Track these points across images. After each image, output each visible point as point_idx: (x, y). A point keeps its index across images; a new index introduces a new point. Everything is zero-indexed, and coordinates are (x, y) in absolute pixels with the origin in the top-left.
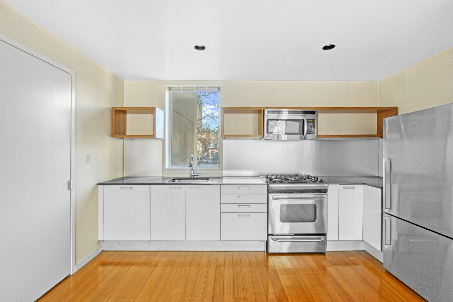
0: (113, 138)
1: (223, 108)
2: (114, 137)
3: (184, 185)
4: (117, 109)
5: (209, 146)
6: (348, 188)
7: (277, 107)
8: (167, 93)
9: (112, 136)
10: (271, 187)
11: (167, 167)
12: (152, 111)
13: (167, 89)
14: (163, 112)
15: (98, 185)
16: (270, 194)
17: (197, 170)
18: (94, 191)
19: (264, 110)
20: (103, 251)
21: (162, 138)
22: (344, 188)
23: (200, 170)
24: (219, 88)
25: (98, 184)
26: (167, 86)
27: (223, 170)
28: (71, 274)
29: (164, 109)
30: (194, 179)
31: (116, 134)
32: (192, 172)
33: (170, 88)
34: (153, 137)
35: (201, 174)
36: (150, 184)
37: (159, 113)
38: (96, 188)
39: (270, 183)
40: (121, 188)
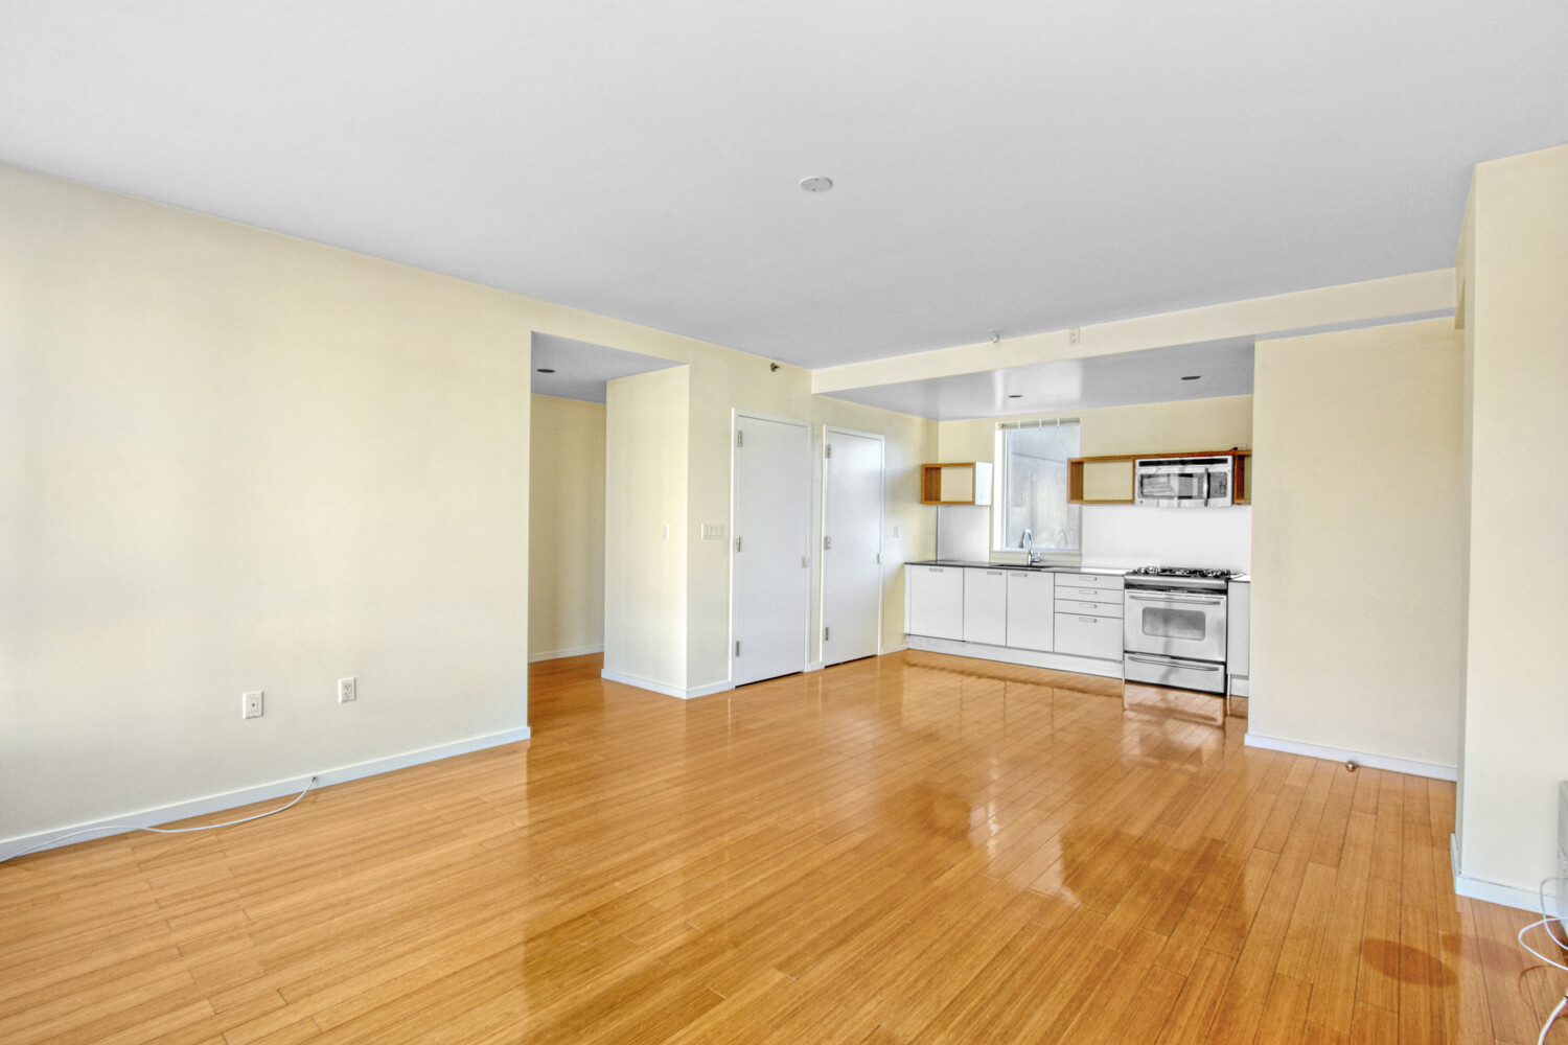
0: (924, 506)
2: (926, 504)
3: (1006, 571)
4: (929, 467)
8: (998, 434)
9: (922, 503)
11: (995, 549)
13: (998, 427)
14: (990, 467)
15: (906, 566)
16: (1126, 591)
17: (1038, 553)
18: (900, 572)
19: (1135, 460)
20: (908, 649)
21: (989, 504)
24: (1078, 420)
25: (906, 563)
26: (997, 424)
27: (1081, 555)
28: (879, 653)
29: (990, 459)
31: (928, 500)
32: (1030, 556)
33: (1003, 426)
34: (972, 502)
35: (1042, 560)
36: (963, 567)
37: (982, 466)
38: (902, 568)
39: (1129, 574)
40: (930, 570)
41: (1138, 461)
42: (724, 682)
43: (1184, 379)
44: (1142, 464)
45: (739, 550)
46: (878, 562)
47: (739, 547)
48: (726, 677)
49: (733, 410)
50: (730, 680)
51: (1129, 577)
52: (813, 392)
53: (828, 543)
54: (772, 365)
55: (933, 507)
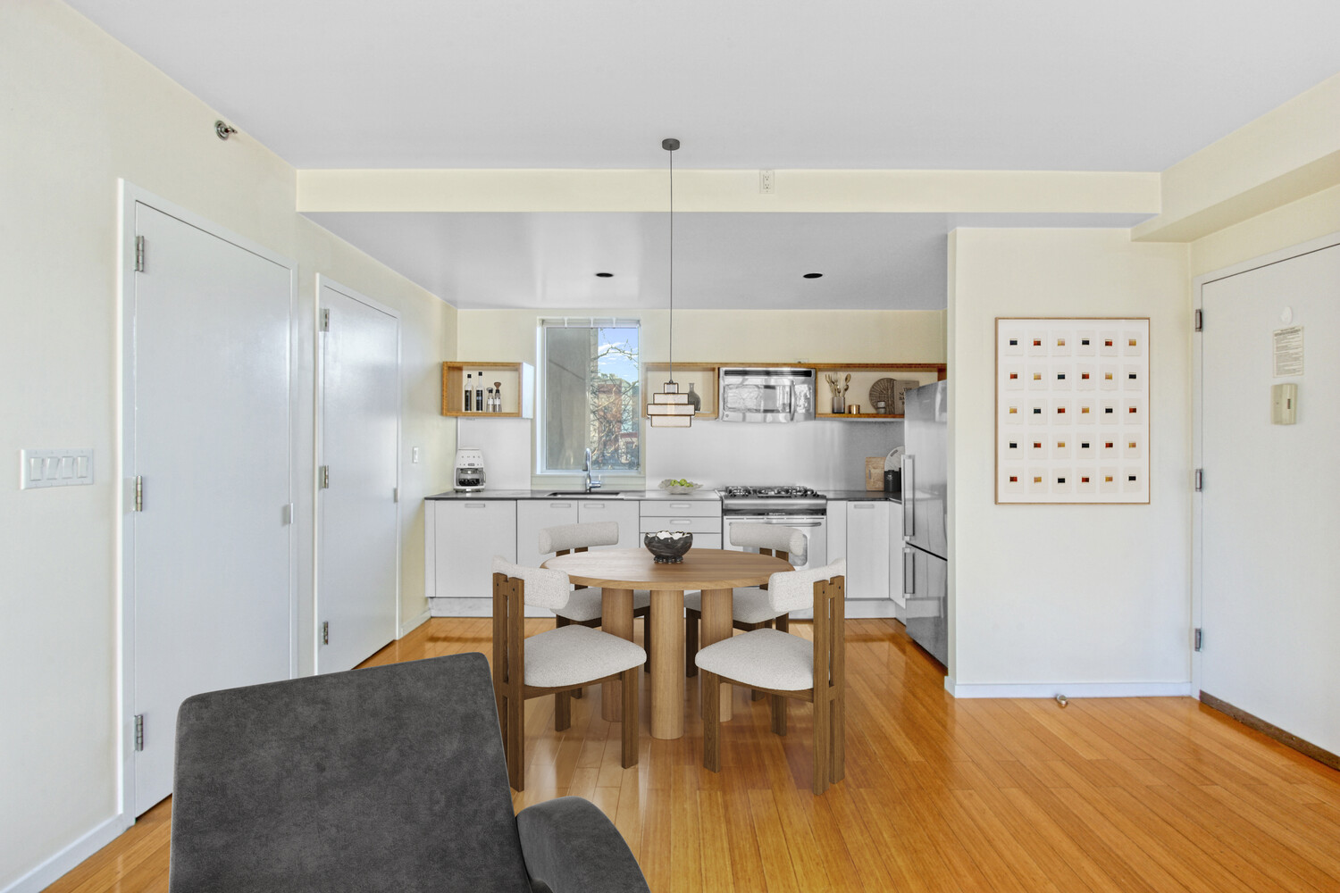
0: (444, 418)
1: (645, 363)
2: (446, 415)
3: (576, 501)
4: (451, 365)
5: (620, 428)
6: (861, 507)
7: (743, 364)
8: (539, 331)
9: (442, 414)
10: (727, 504)
11: (538, 472)
12: (515, 367)
13: (538, 323)
14: (532, 368)
15: (427, 501)
16: (725, 517)
17: (597, 477)
18: (420, 511)
19: (719, 369)
20: (432, 617)
21: (532, 417)
22: (855, 507)
23: (604, 478)
24: (639, 321)
25: (426, 499)
26: (538, 318)
27: (645, 477)
28: (397, 638)
29: (533, 363)
30: (591, 493)
31: (448, 410)
32: (588, 481)
33: (543, 322)
34: (517, 415)
35: (604, 485)
36: (516, 499)
37: (527, 370)
38: (422, 506)
39: (726, 497)
40: (466, 505)
43: (806, 276)
44: (727, 373)
45: (141, 506)
46: (396, 500)
47: (139, 499)
49: (121, 182)
51: (726, 502)
52: (298, 209)
53: (326, 477)
54: (219, 124)
55: (453, 421)
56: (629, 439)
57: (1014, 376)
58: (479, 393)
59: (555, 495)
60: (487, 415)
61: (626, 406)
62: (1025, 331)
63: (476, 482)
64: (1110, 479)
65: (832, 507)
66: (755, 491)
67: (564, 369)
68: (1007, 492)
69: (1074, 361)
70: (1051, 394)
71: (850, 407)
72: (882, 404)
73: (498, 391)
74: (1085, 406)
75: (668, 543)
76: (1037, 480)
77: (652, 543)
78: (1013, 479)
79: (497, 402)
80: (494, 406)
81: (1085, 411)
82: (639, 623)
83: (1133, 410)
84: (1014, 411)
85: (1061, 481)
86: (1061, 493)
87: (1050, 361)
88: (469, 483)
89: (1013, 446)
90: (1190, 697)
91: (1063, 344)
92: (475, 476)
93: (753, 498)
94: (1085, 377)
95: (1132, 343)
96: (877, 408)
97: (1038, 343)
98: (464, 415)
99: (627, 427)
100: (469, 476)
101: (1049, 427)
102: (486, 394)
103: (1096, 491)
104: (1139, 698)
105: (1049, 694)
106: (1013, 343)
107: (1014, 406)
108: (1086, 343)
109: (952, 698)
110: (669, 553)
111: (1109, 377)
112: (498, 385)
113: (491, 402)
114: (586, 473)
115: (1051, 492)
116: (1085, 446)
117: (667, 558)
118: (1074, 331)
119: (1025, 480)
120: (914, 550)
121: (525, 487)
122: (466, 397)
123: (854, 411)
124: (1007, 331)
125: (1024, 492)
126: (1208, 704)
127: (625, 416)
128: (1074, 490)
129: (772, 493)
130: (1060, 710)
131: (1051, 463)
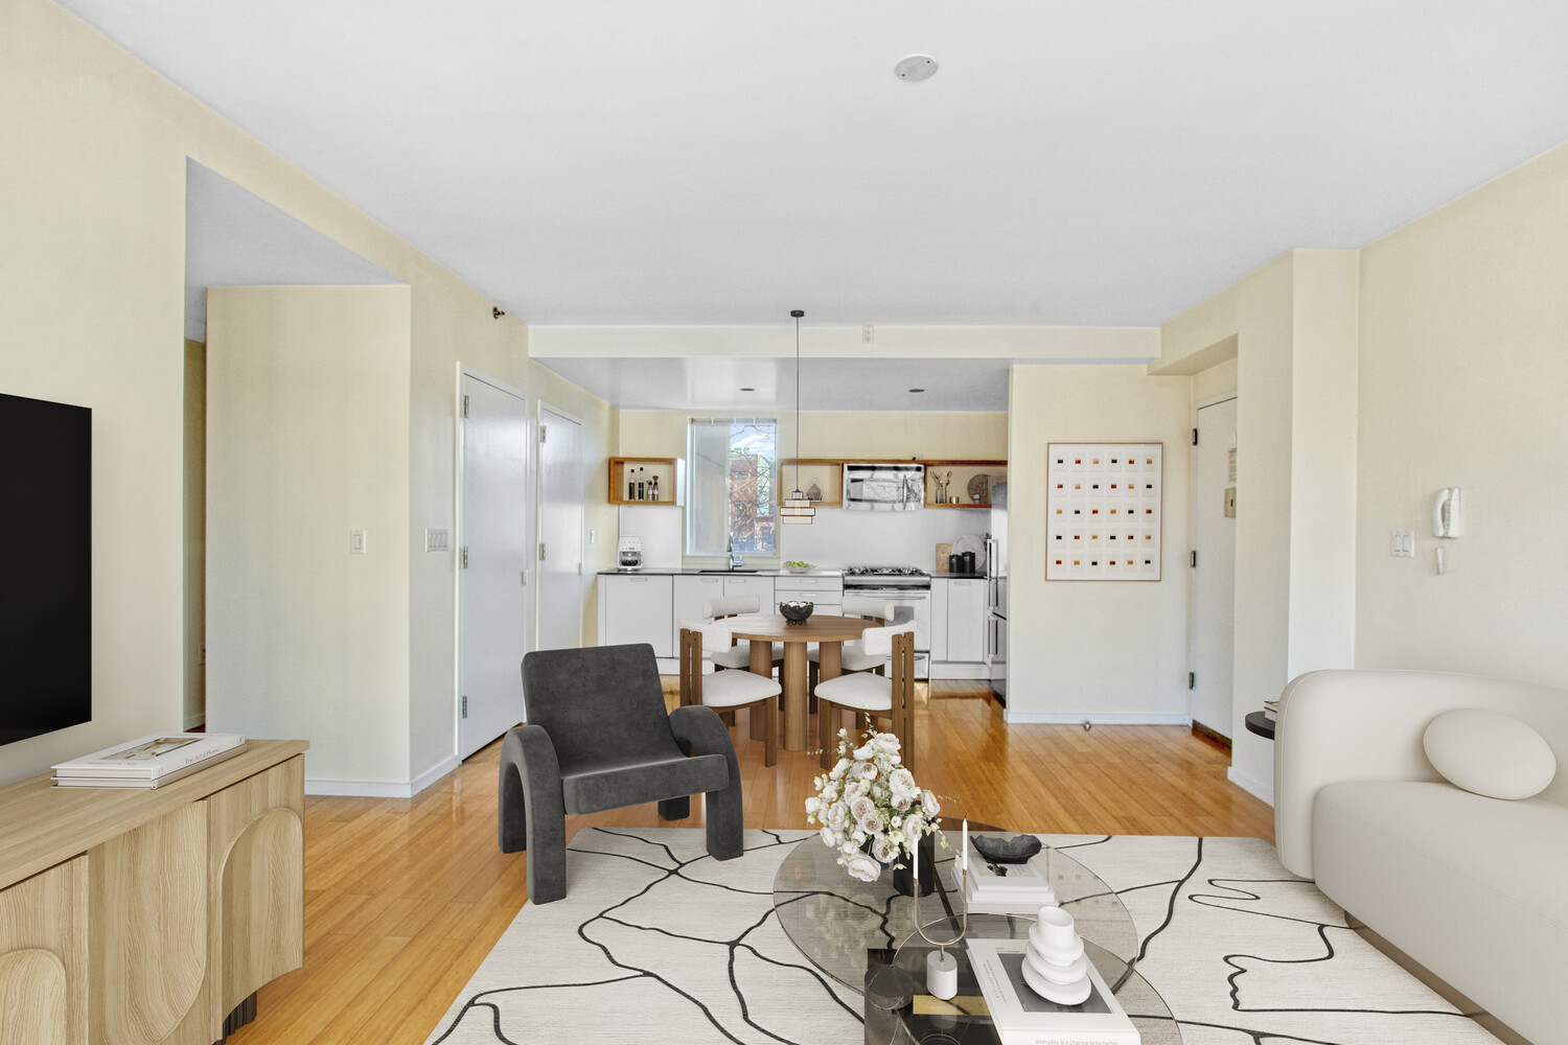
0: (607, 505)
1: (780, 460)
2: (610, 502)
3: (722, 577)
4: (616, 460)
6: (960, 584)
8: (689, 430)
9: (605, 501)
10: (848, 581)
11: (688, 553)
12: (670, 462)
13: (689, 421)
14: (684, 462)
15: (599, 576)
16: (845, 591)
17: (739, 557)
19: (842, 464)
21: (683, 505)
22: (955, 583)
23: (745, 559)
24: (775, 419)
25: (599, 574)
26: (688, 417)
27: (780, 558)
29: (685, 458)
30: (734, 571)
31: (612, 499)
32: (732, 561)
33: (693, 421)
34: (673, 503)
35: (744, 564)
36: (672, 575)
37: (680, 463)
38: (596, 580)
39: (847, 575)
40: (632, 580)
41: (846, 466)
42: (450, 758)
43: (911, 391)
44: (850, 468)
45: (465, 564)
46: (580, 574)
47: (465, 560)
48: (452, 751)
49: (458, 363)
50: (456, 753)
51: (847, 578)
52: (530, 356)
53: (543, 552)
54: (495, 310)
55: (617, 507)
56: (765, 524)
57: (1060, 486)
58: (641, 485)
59: (704, 572)
60: (647, 503)
61: (762, 488)
62: (1069, 453)
63: (635, 563)
64: (1131, 563)
65: (935, 583)
66: (872, 571)
67: (709, 460)
68: (1055, 572)
69: (1106, 475)
70: (1087, 500)
71: (951, 499)
72: (977, 496)
73: (656, 484)
74: (1113, 508)
75: (796, 610)
76: (1077, 563)
77: (785, 610)
78: (1059, 562)
79: (656, 492)
80: (653, 495)
81: (1113, 512)
82: (775, 671)
83: (1149, 512)
84: (1060, 512)
85: (1095, 564)
86: (1094, 573)
87: (1087, 475)
88: (630, 564)
89: (1059, 538)
90: (1187, 726)
91: (1097, 462)
92: (634, 558)
93: (870, 575)
94: (1114, 487)
95: (1149, 462)
96: (974, 500)
97: (1078, 462)
98: (627, 503)
99: (764, 510)
100: (630, 558)
101: (1086, 524)
102: (646, 486)
103: (1121, 572)
104: (1148, 725)
105: (1079, 720)
106: (1060, 462)
107: (1060, 508)
108: (1114, 461)
109: (1006, 723)
110: (797, 617)
111: (1131, 487)
112: (656, 478)
113: (650, 492)
114: (729, 554)
115: (1087, 572)
116: (1113, 538)
117: (795, 620)
118: (1106, 453)
119: (1068, 563)
120: (997, 618)
121: (677, 566)
122: (630, 488)
123: (954, 501)
124: (1056, 452)
125: (1067, 571)
126: (1199, 731)
127: (762, 498)
128: (1103, 570)
129: (887, 572)
130: (1084, 732)
131: (1086, 550)
